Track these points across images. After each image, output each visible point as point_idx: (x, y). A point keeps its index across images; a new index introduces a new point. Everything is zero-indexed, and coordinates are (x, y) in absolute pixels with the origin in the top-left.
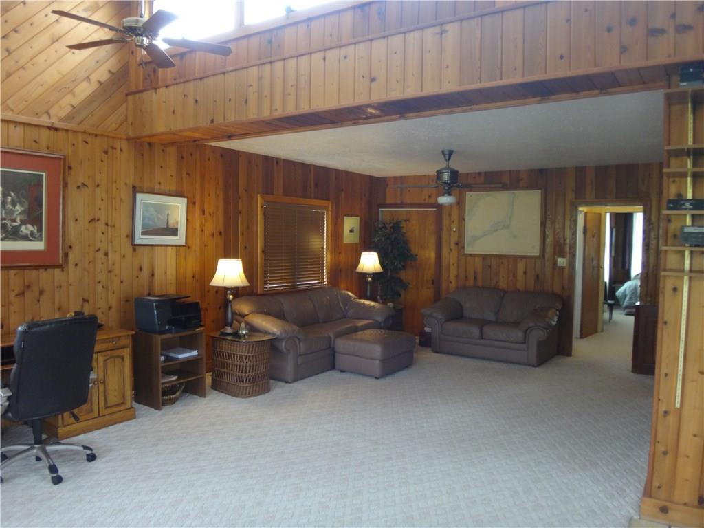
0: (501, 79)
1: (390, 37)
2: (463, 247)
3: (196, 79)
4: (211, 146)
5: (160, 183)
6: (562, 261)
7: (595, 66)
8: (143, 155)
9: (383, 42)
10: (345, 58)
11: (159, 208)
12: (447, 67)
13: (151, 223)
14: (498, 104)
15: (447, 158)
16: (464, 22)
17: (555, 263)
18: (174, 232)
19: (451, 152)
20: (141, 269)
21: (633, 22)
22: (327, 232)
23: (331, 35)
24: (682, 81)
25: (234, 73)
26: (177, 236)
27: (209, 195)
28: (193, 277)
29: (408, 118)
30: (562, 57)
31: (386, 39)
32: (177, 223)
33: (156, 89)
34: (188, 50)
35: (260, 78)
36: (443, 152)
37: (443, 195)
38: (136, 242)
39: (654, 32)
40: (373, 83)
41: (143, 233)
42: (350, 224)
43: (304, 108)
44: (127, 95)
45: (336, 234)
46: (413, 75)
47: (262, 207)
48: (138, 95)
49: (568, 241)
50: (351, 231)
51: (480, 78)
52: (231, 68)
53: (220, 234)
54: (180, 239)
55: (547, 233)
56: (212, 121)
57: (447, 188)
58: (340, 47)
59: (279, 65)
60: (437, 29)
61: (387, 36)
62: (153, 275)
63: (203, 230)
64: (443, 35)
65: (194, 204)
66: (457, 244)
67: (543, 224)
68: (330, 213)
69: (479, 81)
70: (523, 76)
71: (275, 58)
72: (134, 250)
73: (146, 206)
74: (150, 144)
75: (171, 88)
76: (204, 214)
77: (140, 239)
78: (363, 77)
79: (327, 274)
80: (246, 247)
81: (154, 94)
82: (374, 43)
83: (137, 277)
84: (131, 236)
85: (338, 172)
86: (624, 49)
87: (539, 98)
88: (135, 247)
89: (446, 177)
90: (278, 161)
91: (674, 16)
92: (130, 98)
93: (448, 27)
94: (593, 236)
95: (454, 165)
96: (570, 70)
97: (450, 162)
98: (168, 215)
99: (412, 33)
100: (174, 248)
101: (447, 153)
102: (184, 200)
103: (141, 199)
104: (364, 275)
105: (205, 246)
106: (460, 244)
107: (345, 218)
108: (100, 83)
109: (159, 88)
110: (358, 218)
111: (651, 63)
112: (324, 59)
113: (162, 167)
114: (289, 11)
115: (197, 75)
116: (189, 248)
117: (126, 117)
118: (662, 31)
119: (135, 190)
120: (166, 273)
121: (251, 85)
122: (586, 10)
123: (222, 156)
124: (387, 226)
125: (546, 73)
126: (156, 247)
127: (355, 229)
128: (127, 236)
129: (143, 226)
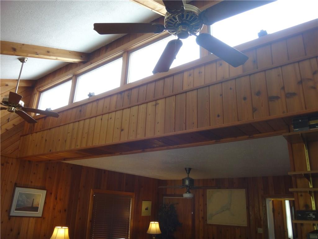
0: (186, 129)
1: (131, 108)
2: (206, 220)
3: (48, 129)
4: (66, 163)
5: (32, 182)
6: (260, 230)
7: (238, 121)
8: (24, 167)
9: (128, 110)
10: (111, 118)
11: (28, 196)
12: (158, 123)
13: (22, 204)
14: (192, 144)
15: (188, 172)
16: (167, 99)
17: (256, 232)
18: (36, 209)
19: (190, 169)
20: (12, 230)
21: (258, 94)
22: (132, 210)
23: (106, 107)
24: (295, 128)
25: (63, 126)
26: (37, 211)
27: (61, 189)
28: (44, 236)
29: (146, 152)
30: (218, 116)
31: (130, 108)
32: (39, 204)
33: (32, 134)
34: (46, 116)
35: (73, 129)
36: (186, 169)
37: (186, 193)
38: (11, 215)
39: (272, 99)
40: (122, 132)
41: (16, 210)
42: (146, 205)
43: (89, 145)
44: (21, 136)
45: (137, 210)
46: (141, 127)
47: (92, 196)
48: (25, 137)
49: (262, 218)
50: (147, 209)
51: (175, 129)
52: (62, 124)
53: (65, 211)
54: (39, 213)
55: (250, 213)
56: (50, 150)
57: (188, 189)
58: (109, 113)
59: (82, 123)
60: (154, 103)
61: (130, 107)
62: (19, 234)
63: (54, 209)
64: (157, 106)
65: (51, 194)
66: (203, 218)
67: (248, 208)
68: (134, 199)
69: (174, 131)
70: (198, 128)
71: (81, 119)
72: (9, 219)
73: (21, 194)
74: (29, 161)
75: (38, 133)
76: (56, 199)
77: (14, 213)
78: (118, 129)
79: (130, 234)
80: (80, 219)
81: (31, 136)
82: (124, 110)
83: (9, 235)
84: (9, 211)
85: (140, 178)
86: (254, 110)
87: (214, 141)
88: (10, 217)
89: (187, 183)
90: (105, 171)
91: (283, 88)
92: (22, 137)
93: (160, 102)
94: (279, 214)
95: (193, 176)
96: (224, 123)
97: (189, 174)
98: (34, 199)
99: (142, 105)
100: (35, 218)
101: (187, 169)
102: (45, 192)
103: (18, 190)
104: (151, 235)
105: (55, 217)
106: (204, 218)
107: (143, 202)
108: (7, 130)
109: (33, 133)
110: (151, 202)
111: (273, 117)
112: (102, 119)
113: (34, 173)
114: (90, 95)
115: (49, 127)
116: (44, 218)
117: (18, 147)
118: (277, 98)
119: (16, 185)
120: (27, 233)
121: (69, 133)
122: (231, 89)
123: (72, 168)
124: (166, 206)
125: (210, 126)
126: (23, 218)
127: (149, 208)
128: (7, 211)
129: (17, 205)
